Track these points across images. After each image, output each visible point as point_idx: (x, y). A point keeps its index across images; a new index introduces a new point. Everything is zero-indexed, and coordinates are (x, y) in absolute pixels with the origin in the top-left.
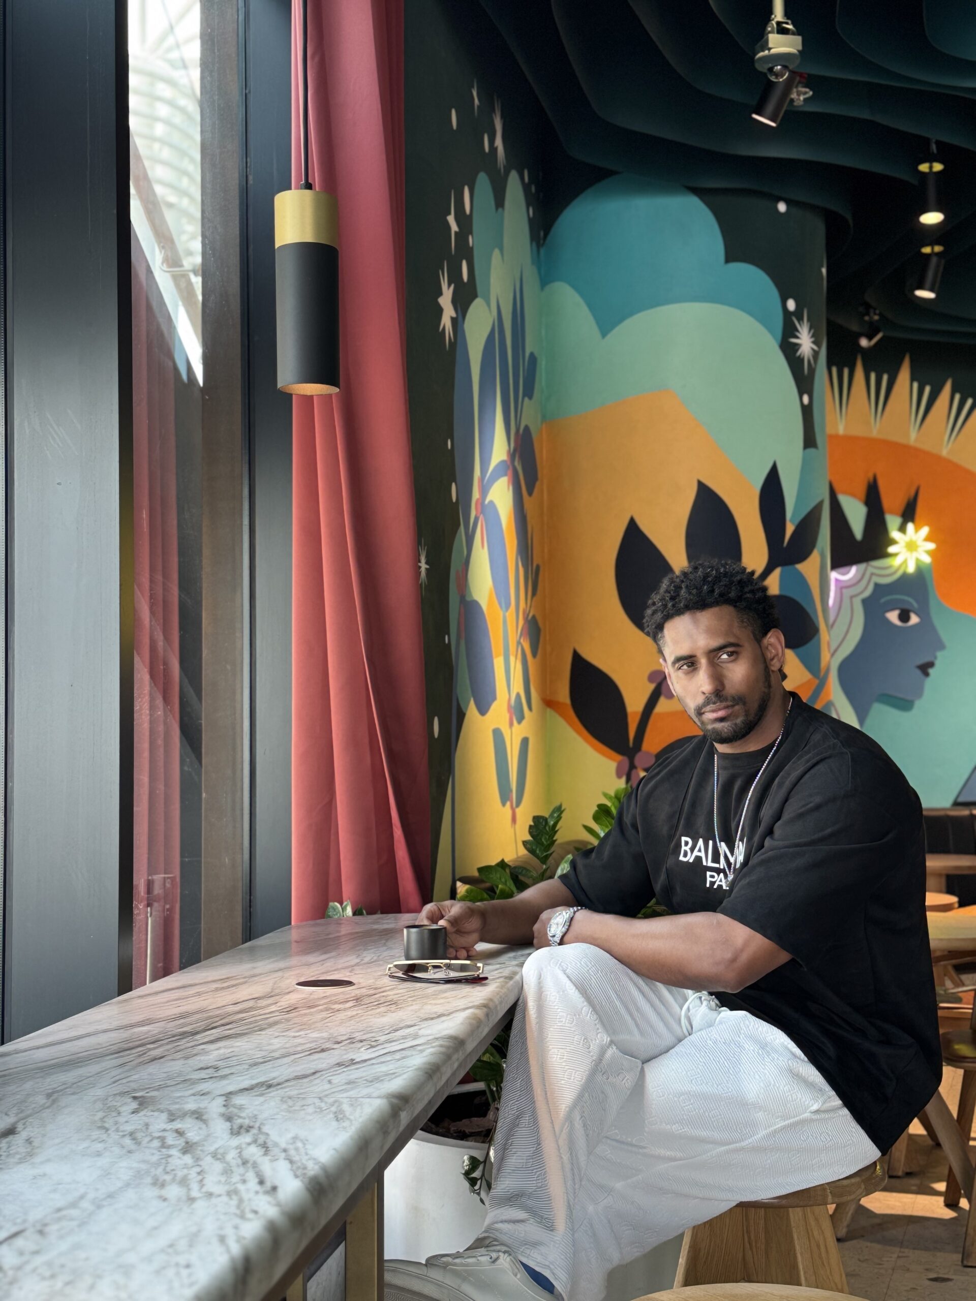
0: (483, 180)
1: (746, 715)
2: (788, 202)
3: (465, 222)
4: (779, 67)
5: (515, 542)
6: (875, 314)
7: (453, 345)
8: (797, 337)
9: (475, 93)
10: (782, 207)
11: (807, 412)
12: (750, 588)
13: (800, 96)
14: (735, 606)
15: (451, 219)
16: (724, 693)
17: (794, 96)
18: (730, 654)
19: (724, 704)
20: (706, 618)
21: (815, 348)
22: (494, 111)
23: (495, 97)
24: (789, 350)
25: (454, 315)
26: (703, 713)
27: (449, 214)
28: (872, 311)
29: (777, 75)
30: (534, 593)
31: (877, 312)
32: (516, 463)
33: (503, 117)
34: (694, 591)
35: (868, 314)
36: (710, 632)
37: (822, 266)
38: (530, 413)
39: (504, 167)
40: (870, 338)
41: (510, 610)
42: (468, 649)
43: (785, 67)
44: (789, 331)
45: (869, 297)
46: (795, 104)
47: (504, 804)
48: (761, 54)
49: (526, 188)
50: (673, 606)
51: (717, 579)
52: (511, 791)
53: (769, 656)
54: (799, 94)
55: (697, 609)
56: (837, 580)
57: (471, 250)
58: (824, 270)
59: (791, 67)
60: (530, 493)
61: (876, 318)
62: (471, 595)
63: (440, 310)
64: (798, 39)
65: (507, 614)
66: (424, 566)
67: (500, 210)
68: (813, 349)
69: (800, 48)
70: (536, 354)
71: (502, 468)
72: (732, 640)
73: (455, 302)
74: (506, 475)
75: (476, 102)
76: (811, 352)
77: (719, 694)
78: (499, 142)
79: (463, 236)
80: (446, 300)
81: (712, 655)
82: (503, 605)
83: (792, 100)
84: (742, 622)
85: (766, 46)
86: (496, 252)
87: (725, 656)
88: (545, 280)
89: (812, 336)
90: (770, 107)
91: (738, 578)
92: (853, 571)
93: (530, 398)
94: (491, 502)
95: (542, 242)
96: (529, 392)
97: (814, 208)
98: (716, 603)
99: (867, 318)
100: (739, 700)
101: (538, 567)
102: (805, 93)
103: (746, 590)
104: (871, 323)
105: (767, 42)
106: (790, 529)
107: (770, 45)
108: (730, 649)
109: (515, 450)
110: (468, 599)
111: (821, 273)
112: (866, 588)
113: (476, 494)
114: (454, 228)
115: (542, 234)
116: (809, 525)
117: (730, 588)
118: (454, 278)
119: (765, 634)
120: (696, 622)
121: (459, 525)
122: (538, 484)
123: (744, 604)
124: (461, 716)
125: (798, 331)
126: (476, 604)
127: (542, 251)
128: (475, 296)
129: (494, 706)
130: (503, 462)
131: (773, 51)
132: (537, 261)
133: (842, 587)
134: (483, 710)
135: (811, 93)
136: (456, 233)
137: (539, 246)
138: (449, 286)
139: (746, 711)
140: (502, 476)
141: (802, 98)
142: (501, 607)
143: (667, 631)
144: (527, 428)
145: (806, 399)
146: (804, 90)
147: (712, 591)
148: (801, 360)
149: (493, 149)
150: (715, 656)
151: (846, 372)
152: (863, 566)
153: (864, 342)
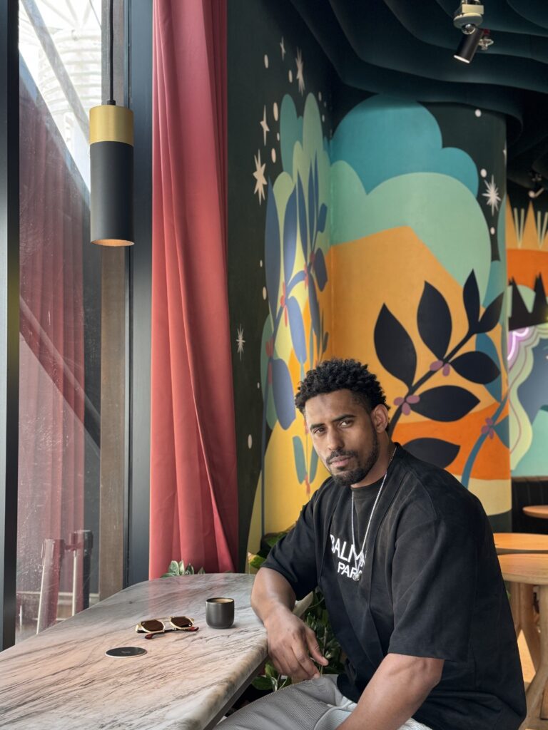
0: (288, 100)
1: (359, 465)
2: (482, 110)
3: (274, 126)
4: (469, 25)
5: (310, 320)
6: (539, 177)
7: (264, 202)
8: (487, 193)
9: (282, 46)
10: (478, 113)
11: (494, 239)
12: (362, 376)
13: (485, 44)
14: (351, 390)
15: (264, 124)
16: (344, 449)
17: (481, 44)
18: (348, 422)
19: (343, 457)
20: (330, 398)
21: (499, 199)
22: (296, 57)
23: (298, 48)
24: (482, 201)
25: (265, 183)
26: (331, 463)
27: (262, 120)
28: (537, 176)
29: (468, 30)
30: (324, 350)
31: (540, 176)
32: (311, 272)
33: (304, 60)
34: (322, 380)
35: (534, 177)
36: (335, 408)
37: (504, 149)
38: (321, 241)
39: (304, 91)
40: (536, 191)
41: (306, 362)
42: (275, 389)
43: (473, 25)
44: (482, 189)
45: (535, 168)
46: (483, 49)
47: (301, 482)
48: (458, 17)
49: (320, 104)
50: (309, 390)
51: (339, 371)
52: (306, 473)
53: (376, 423)
54: (485, 43)
55: (325, 392)
56: (517, 337)
57: (279, 142)
58: (505, 152)
59: (477, 25)
60: (322, 288)
61: (540, 179)
62: (277, 356)
63: (255, 181)
64: (481, 8)
65: (304, 365)
66: (241, 341)
67: (301, 117)
68: (498, 200)
69: (482, 13)
70: (327, 205)
71: (300, 277)
72: (348, 413)
73: (266, 175)
74: (304, 279)
75: (283, 51)
76: (497, 202)
77: (340, 449)
78: (300, 76)
79: (272, 134)
80: (259, 174)
81: (335, 423)
82: (301, 360)
83: (480, 47)
84: (356, 400)
85: (460, 12)
86: (298, 143)
87: (344, 424)
88: (333, 159)
89: (497, 192)
90: (466, 51)
91: (354, 369)
92: (526, 331)
93: (322, 231)
94: (293, 298)
95: (331, 136)
96: (321, 227)
97: (498, 114)
98: (338, 388)
99: (534, 180)
100: (354, 454)
101: (327, 334)
102: (489, 42)
103: (359, 378)
104: (536, 183)
105: (461, 10)
106: (482, 311)
107: (463, 11)
108: (347, 419)
109: (310, 264)
110: (275, 358)
111: (503, 153)
112: (535, 340)
113: (281, 293)
114: (266, 129)
115: (331, 131)
116: (495, 308)
117: (347, 377)
118: (266, 159)
119: (373, 408)
120: (323, 401)
121: (268, 313)
122: (327, 284)
123: (357, 388)
124: (269, 432)
125: (487, 188)
126: (281, 361)
127: (331, 142)
128: (281, 170)
129: (294, 423)
130: (302, 272)
131: (465, 15)
132: (328, 147)
133: (519, 340)
134: (285, 426)
135: (492, 42)
136: (267, 132)
137: (329, 139)
138: (262, 165)
139: (359, 462)
140: (301, 280)
141: (487, 45)
142: (299, 360)
143: (306, 407)
144: (319, 250)
145: (493, 231)
146: (488, 40)
147: (334, 380)
148: (490, 207)
149: (296, 81)
150: (337, 425)
151: (523, 211)
152: (533, 328)
153: (532, 194)
